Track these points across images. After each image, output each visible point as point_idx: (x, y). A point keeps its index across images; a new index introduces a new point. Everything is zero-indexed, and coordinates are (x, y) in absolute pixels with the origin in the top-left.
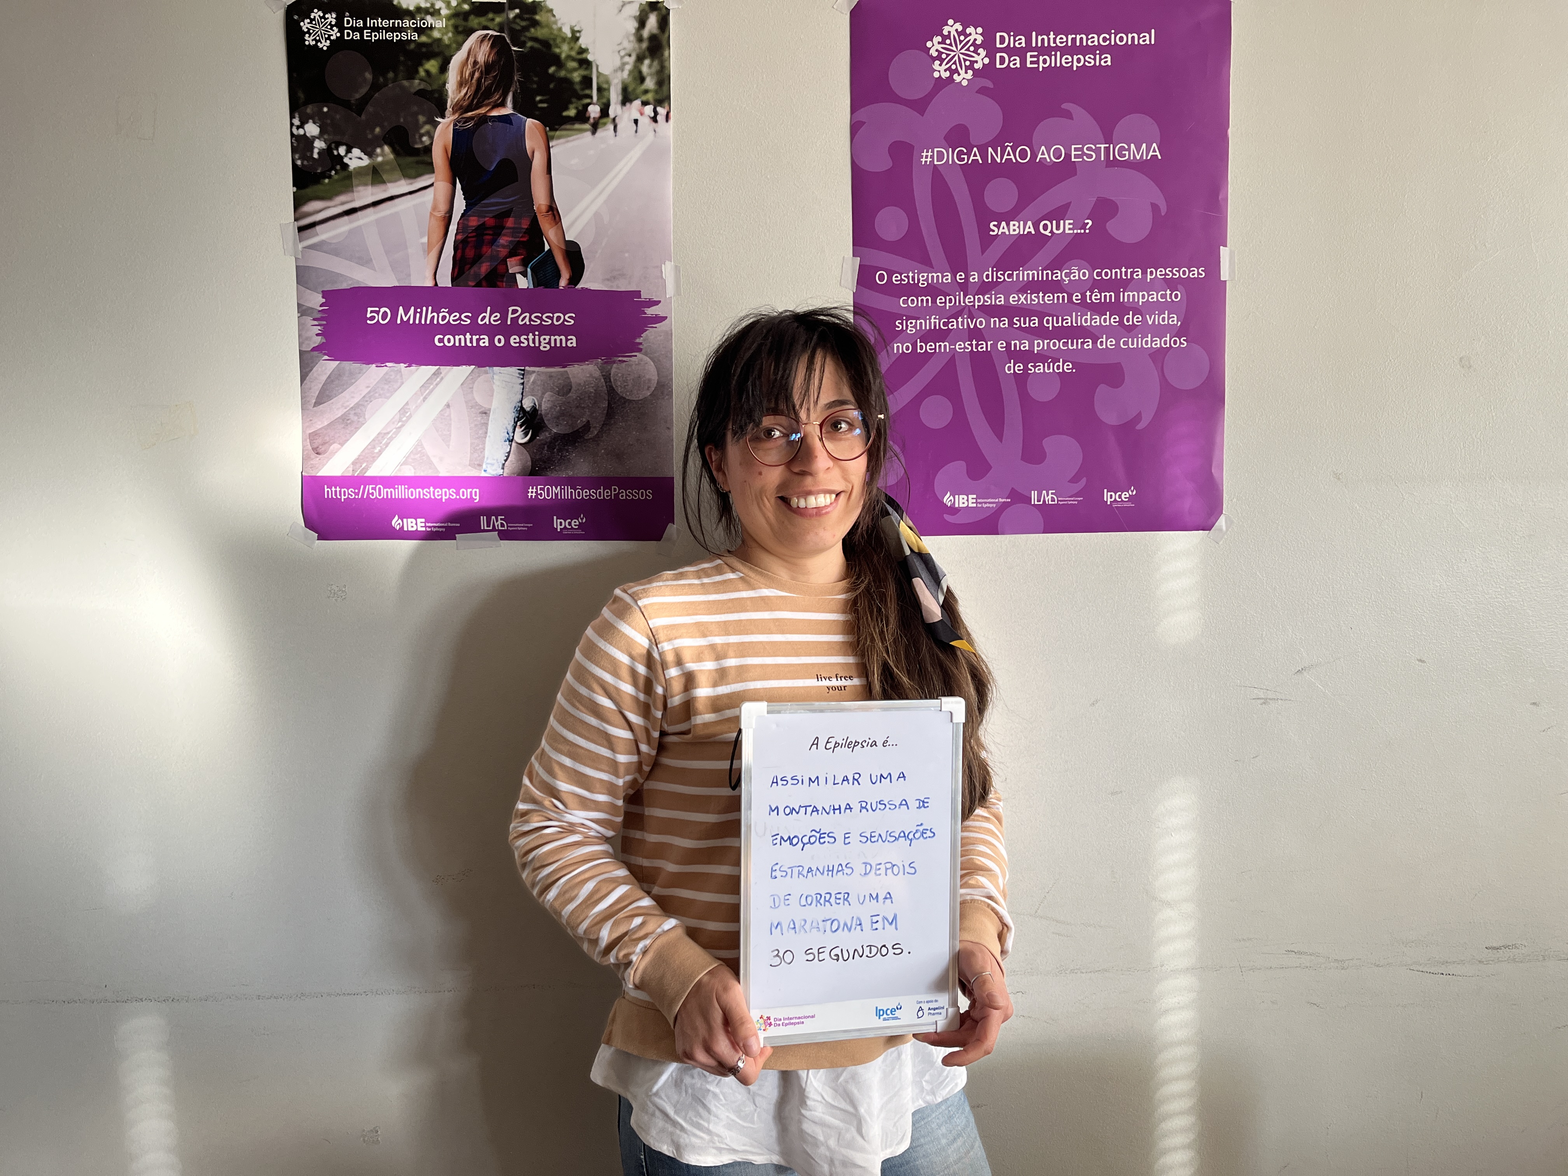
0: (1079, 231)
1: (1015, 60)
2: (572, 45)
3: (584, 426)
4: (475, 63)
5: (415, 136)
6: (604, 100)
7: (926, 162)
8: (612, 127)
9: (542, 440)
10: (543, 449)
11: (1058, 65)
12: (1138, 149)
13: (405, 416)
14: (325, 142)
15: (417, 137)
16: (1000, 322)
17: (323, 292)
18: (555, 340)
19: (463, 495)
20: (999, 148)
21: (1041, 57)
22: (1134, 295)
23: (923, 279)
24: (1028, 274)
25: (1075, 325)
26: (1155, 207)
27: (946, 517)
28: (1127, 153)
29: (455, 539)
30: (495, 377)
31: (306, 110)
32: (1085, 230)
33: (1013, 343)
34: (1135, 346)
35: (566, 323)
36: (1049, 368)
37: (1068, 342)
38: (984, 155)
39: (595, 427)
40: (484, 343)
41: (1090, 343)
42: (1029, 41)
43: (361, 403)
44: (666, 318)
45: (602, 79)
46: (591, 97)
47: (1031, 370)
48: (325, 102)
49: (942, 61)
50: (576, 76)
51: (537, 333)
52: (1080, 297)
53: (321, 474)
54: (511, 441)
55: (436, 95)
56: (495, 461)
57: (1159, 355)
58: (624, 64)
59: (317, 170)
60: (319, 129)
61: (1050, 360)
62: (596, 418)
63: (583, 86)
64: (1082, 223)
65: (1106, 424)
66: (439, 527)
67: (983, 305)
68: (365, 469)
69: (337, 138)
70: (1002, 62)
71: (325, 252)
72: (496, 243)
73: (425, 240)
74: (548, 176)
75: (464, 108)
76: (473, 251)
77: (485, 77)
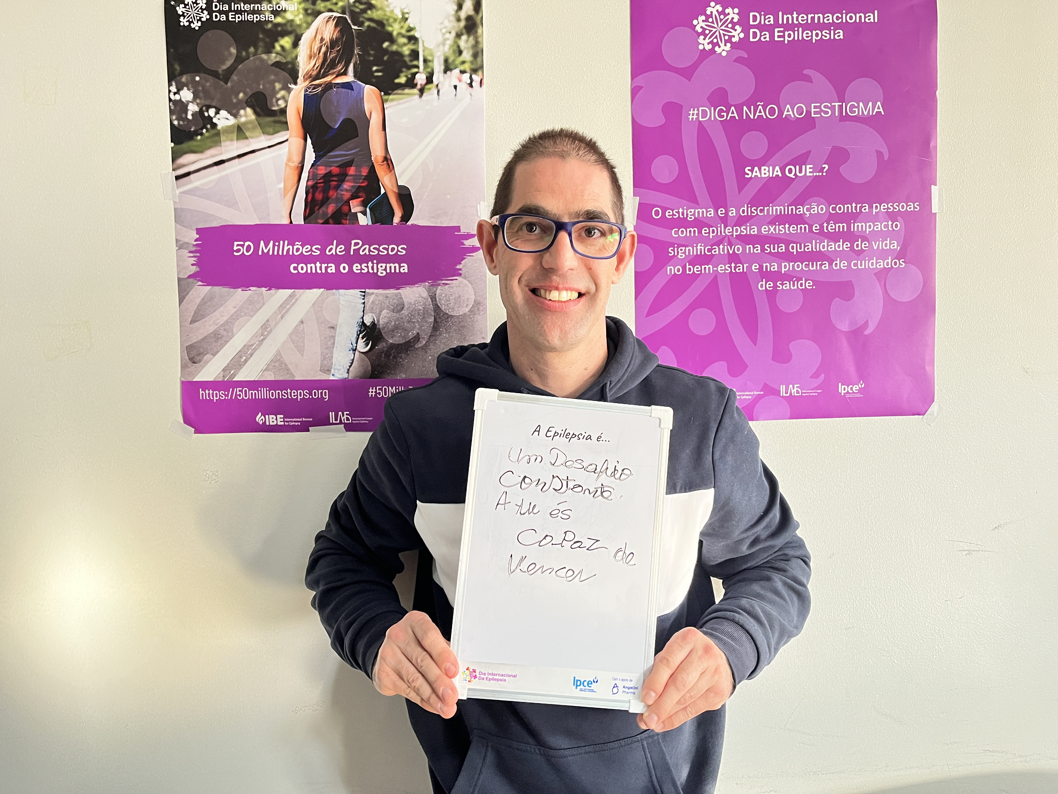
0: (818, 174)
1: (765, 34)
2: (402, 24)
3: (415, 337)
5: (272, 102)
6: (429, 70)
7: (692, 119)
8: (435, 92)
9: (380, 349)
10: (382, 355)
11: (800, 38)
12: (866, 107)
13: (266, 331)
14: (198, 104)
15: (274, 100)
17: (197, 229)
18: (390, 267)
19: (315, 396)
20: (752, 107)
21: (786, 32)
22: (862, 226)
23: (691, 213)
24: (776, 209)
25: (814, 250)
26: (879, 154)
28: (856, 110)
29: (308, 431)
30: (340, 297)
31: (182, 78)
32: (823, 173)
33: (764, 265)
34: (863, 267)
35: (399, 253)
36: (794, 285)
37: (809, 264)
38: (740, 112)
39: (424, 338)
40: (331, 270)
41: (827, 265)
42: (776, 19)
43: (230, 320)
45: (427, 53)
46: (417, 67)
47: (779, 287)
48: (197, 72)
49: (705, 36)
50: (406, 51)
51: (375, 261)
52: (818, 228)
53: (196, 379)
54: (355, 350)
55: (290, 66)
56: (341, 367)
57: (882, 275)
58: (445, 40)
59: (191, 128)
60: (192, 95)
61: (794, 279)
62: (425, 331)
63: (411, 58)
64: (819, 168)
65: (840, 330)
66: (295, 422)
67: (740, 235)
68: (234, 375)
69: (207, 103)
70: (755, 36)
71: (198, 196)
72: (341, 188)
73: (282, 185)
74: (383, 132)
75: (313, 77)
76: (322, 194)
77: (330, 52)
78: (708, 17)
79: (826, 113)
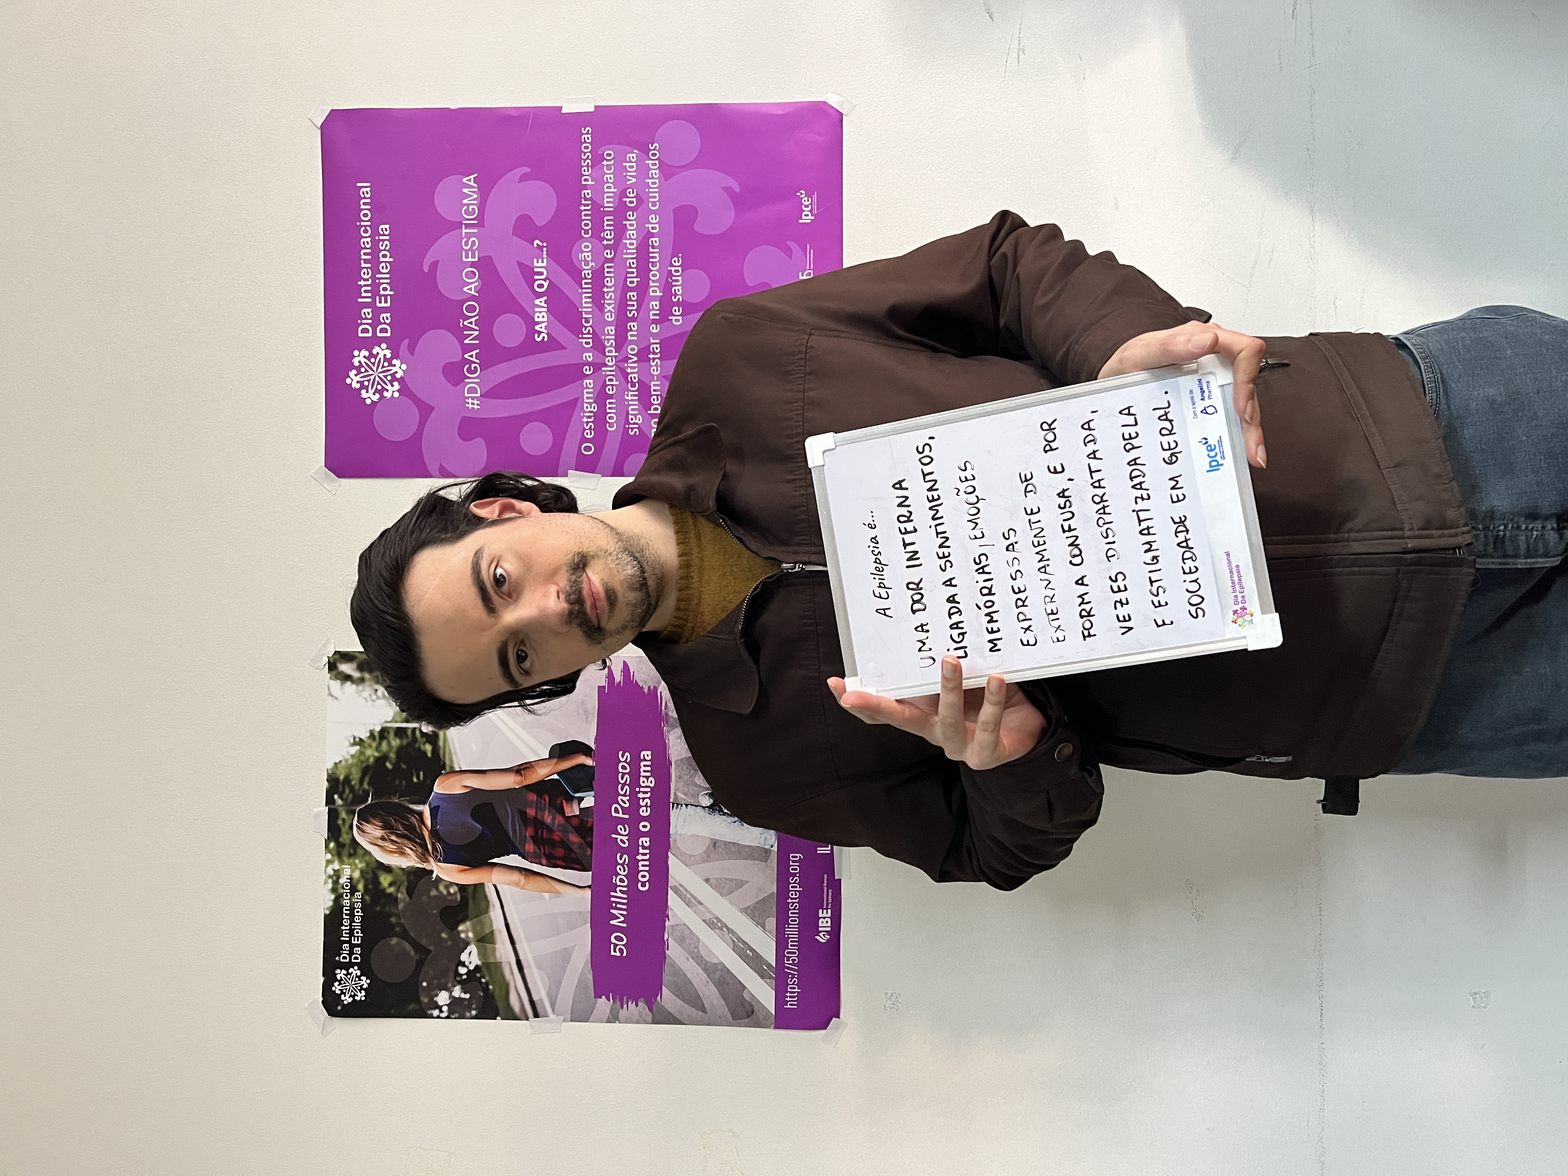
0: (545, 253)
1: (383, 318)
2: (366, 745)
5: (449, 900)
7: (478, 405)
11: (388, 276)
12: (468, 196)
13: (717, 924)
14: (454, 986)
15: (450, 898)
16: (631, 330)
17: (596, 997)
18: (644, 771)
19: (797, 869)
20: (465, 333)
21: (381, 293)
22: (608, 197)
23: (589, 407)
24: (586, 303)
25: (635, 256)
26: (523, 178)
28: (471, 207)
29: (840, 880)
30: (679, 833)
31: (424, 1002)
32: (543, 247)
33: (652, 317)
34: (657, 195)
35: (628, 761)
36: (677, 281)
37: (652, 262)
38: (471, 347)
40: (646, 842)
41: (653, 239)
42: (366, 305)
43: (703, 967)
44: (625, 662)
45: (398, 718)
46: (414, 729)
47: (679, 299)
48: (418, 984)
49: (384, 389)
50: (395, 742)
51: (638, 789)
52: (608, 251)
53: (773, 1012)
55: (412, 877)
56: (762, 836)
57: (667, 171)
58: (382, 697)
59: (480, 995)
60: (443, 992)
61: (670, 280)
63: (404, 736)
64: (538, 251)
65: (734, 223)
66: (828, 895)
67: (615, 348)
68: (769, 965)
69: (452, 974)
70: (385, 331)
71: (558, 993)
72: (551, 826)
73: (546, 895)
74: (488, 773)
75: (424, 851)
76: (558, 849)
77: (396, 830)
78: (363, 387)
79: (473, 243)
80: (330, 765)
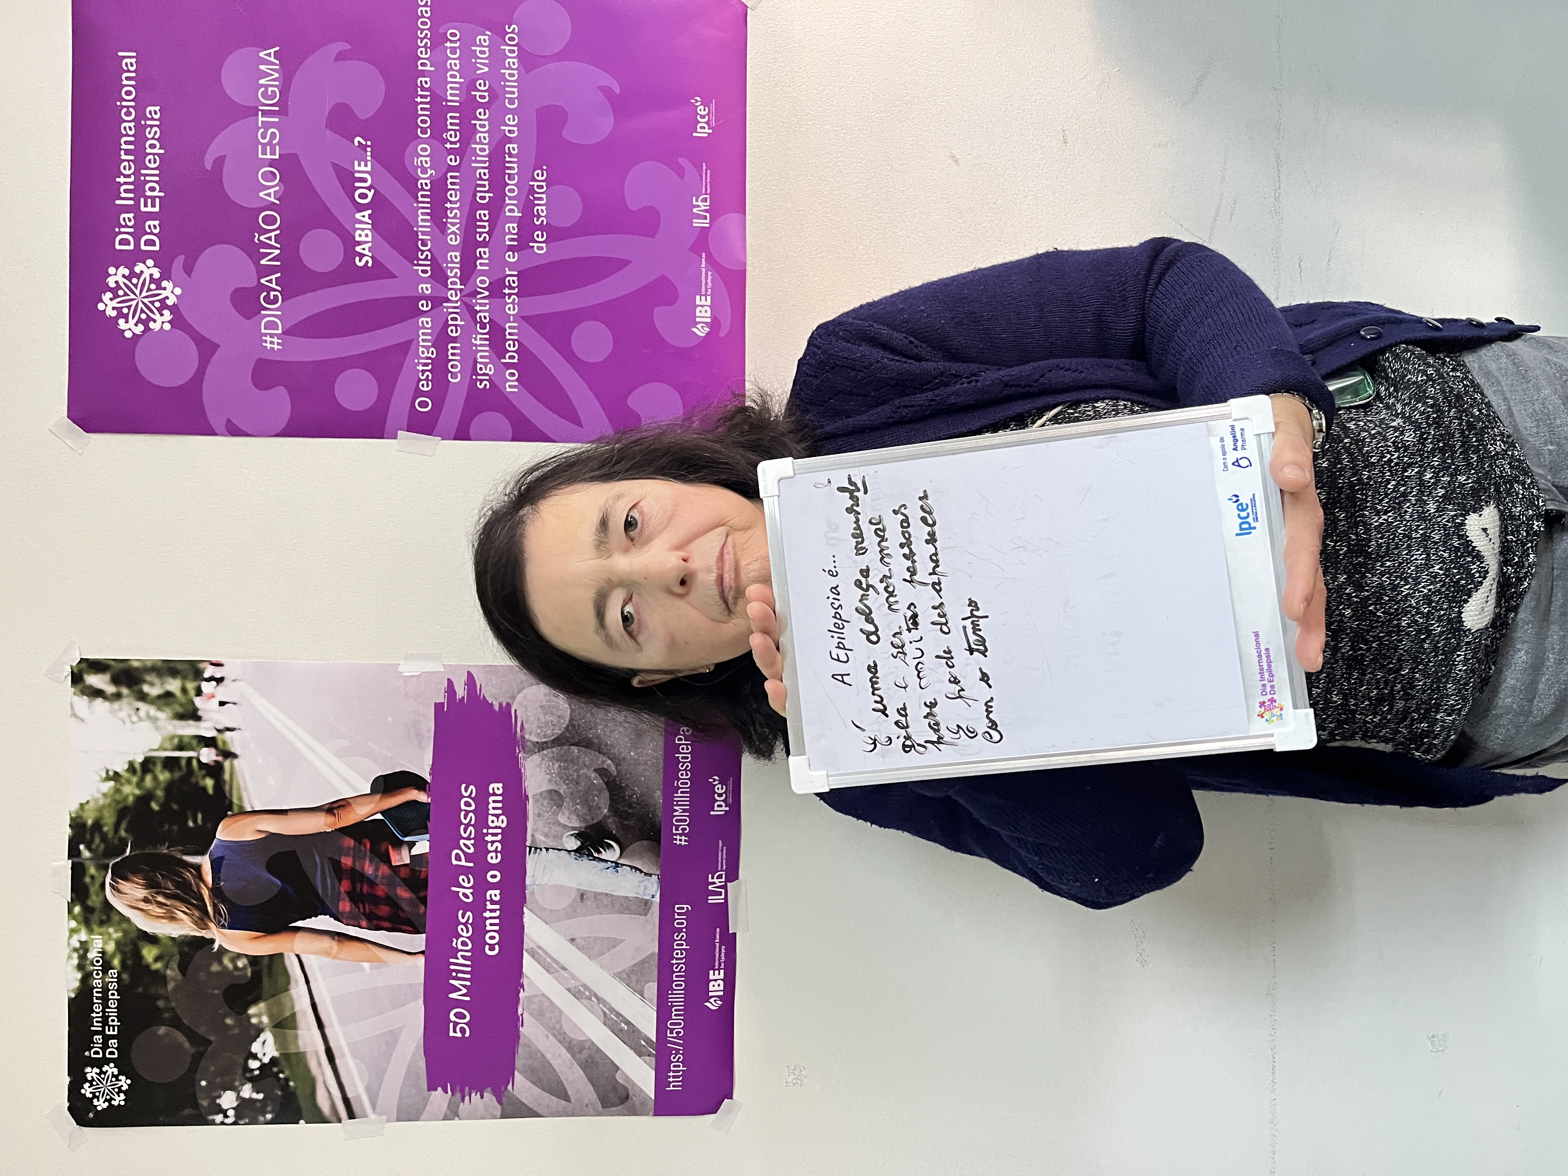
0: (369, 154)
1: (150, 227)
2: (123, 781)
3: (600, 775)
4: (146, 900)
5: (239, 976)
6: (194, 742)
7: (278, 344)
8: (228, 733)
9: (617, 826)
10: (626, 825)
11: (157, 172)
12: (266, 75)
13: (584, 993)
14: (243, 1085)
15: (237, 973)
16: (481, 258)
17: (429, 1089)
18: (494, 808)
19: (683, 923)
20: (262, 250)
21: (147, 194)
22: (451, 88)
23: (425, 351)
24: (423, 220)
25: (487, 164)
26: (341, 57)
27: (723, 333)
28: (270, 89)
29: (735, 934)
30: (537, 883)
31: (203, 1106)
32: (367, 146)
33: (508, 243)
34: (515, 90)
35: (473, 795)
36: (540, 199)
37: (509, 174)
38: (271, 270)
39: (603, 762)
40: (496, 895)
41: (511, 146)
42: (126, 209)
43: (567, 1044)
44: (470, 674)
45: (168, 745)
46: (190, 759)
47: (543, 221)
48: (194, 1083)
49: (149, 319)
50: (164, 776)
51: (485, 831)
52: (453, 157)
53: (652, 1096)
54: (617, 865)
55: (186, 949)
56: (641, 884)
57: (528, 60)
58: (149, 717)
59: (277, 1095)
60: (228, 1092)
61: (531, 197)
62: (592, 760)
63: (177, 769)
64: (359, 149)
65: (612, 131)
66: (720, 953)
67: (460, 279)
68: (648, 1040)
69: (240, 1071)
70: (153, 243)
71: (380, 1085)
72: (372, 878)
73: (366, 965)
74: (290, 814)
75: (203, 916)
76: (382, 907)
77: (165, 889)
78: (120, 314)
79: (273, 135)
80: (74, 807)
